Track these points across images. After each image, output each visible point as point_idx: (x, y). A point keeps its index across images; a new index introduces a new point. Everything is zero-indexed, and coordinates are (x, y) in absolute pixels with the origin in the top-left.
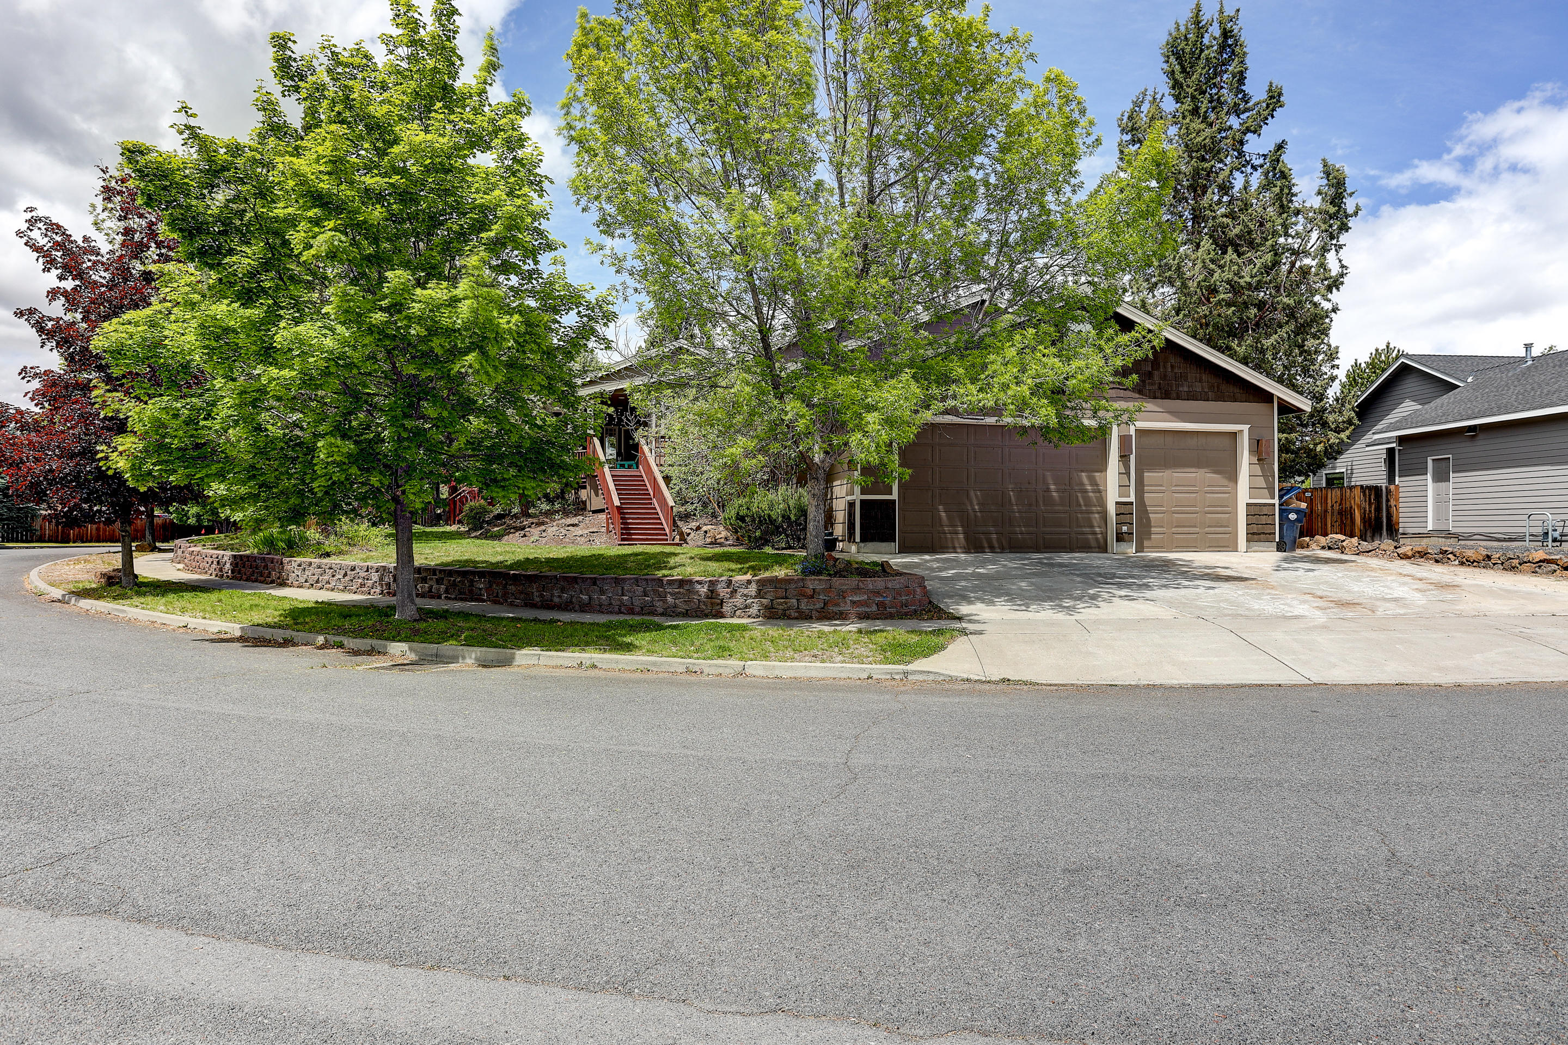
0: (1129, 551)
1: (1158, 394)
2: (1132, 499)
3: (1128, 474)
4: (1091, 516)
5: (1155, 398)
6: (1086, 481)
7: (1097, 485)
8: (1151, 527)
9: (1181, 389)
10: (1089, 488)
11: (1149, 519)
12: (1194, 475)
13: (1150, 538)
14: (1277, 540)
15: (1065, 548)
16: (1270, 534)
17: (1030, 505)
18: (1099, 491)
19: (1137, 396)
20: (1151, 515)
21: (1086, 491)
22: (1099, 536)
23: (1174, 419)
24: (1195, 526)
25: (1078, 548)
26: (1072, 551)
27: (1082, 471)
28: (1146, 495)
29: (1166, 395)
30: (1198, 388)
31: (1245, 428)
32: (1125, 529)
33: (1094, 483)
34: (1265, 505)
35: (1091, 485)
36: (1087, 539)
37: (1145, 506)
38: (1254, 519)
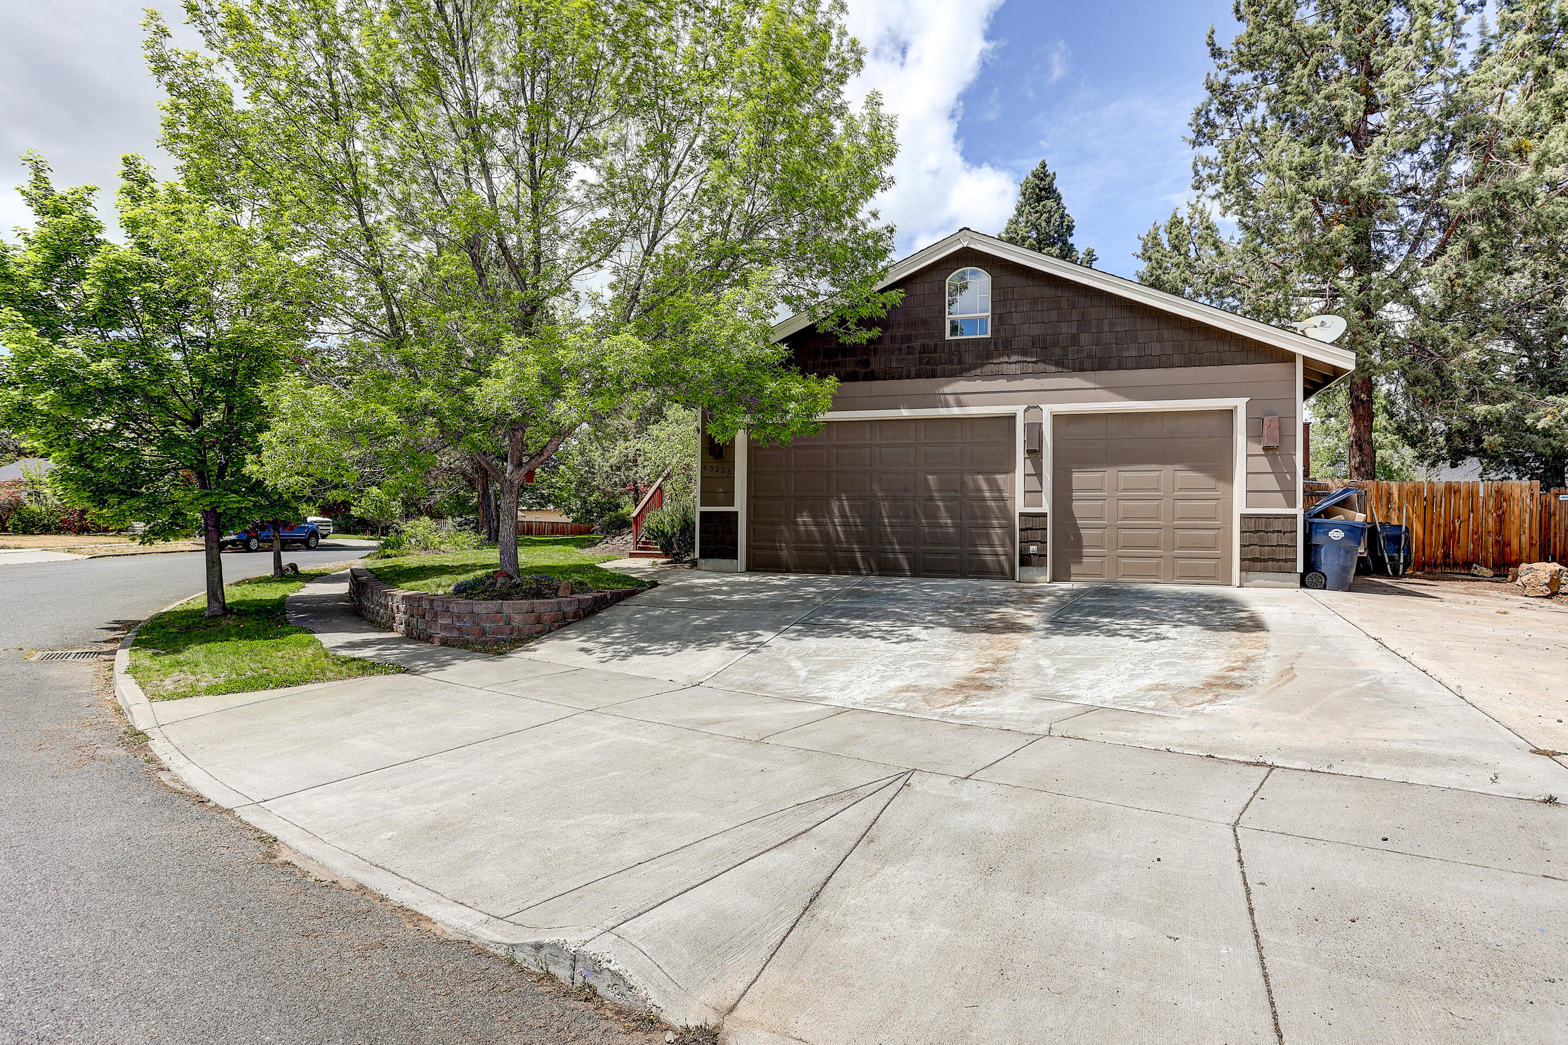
0: (1040, 578)
1: (1088, 364)
2: (1046, 507)
3: (1039, 475)
4: (992, 531)
5: (1082, 369)
6: (984, 486)
7: (1000, 491)
8: (1082, 547)
9: (1125, 354)
10: (987, 494)
11: (1079, 538)
12: (1157, 474)
13: (1081, 562)
14: (1300, 568)
15: (954, 572)
16: (1286, 561)
17: (907, 517)
18: (1003, 499)
19: (1053, 369)
20: (1082, 531)
21: (983, 499)
22: (1002, 558)
23: (1118, 397)
24: (1156, 547)
25: (972, 572)
26: (963, 576)
27: (979, 473)
28: (1075, 503)
29: (1102, 365)
30: (1155, 349)
31: (1240, 404)
32: (1033, 549)
33: (995, 487)
34: (1277, 517)
35: (991, 491)
36: (984, 562)
37: (1074, 519)
38: (1255, 538)
